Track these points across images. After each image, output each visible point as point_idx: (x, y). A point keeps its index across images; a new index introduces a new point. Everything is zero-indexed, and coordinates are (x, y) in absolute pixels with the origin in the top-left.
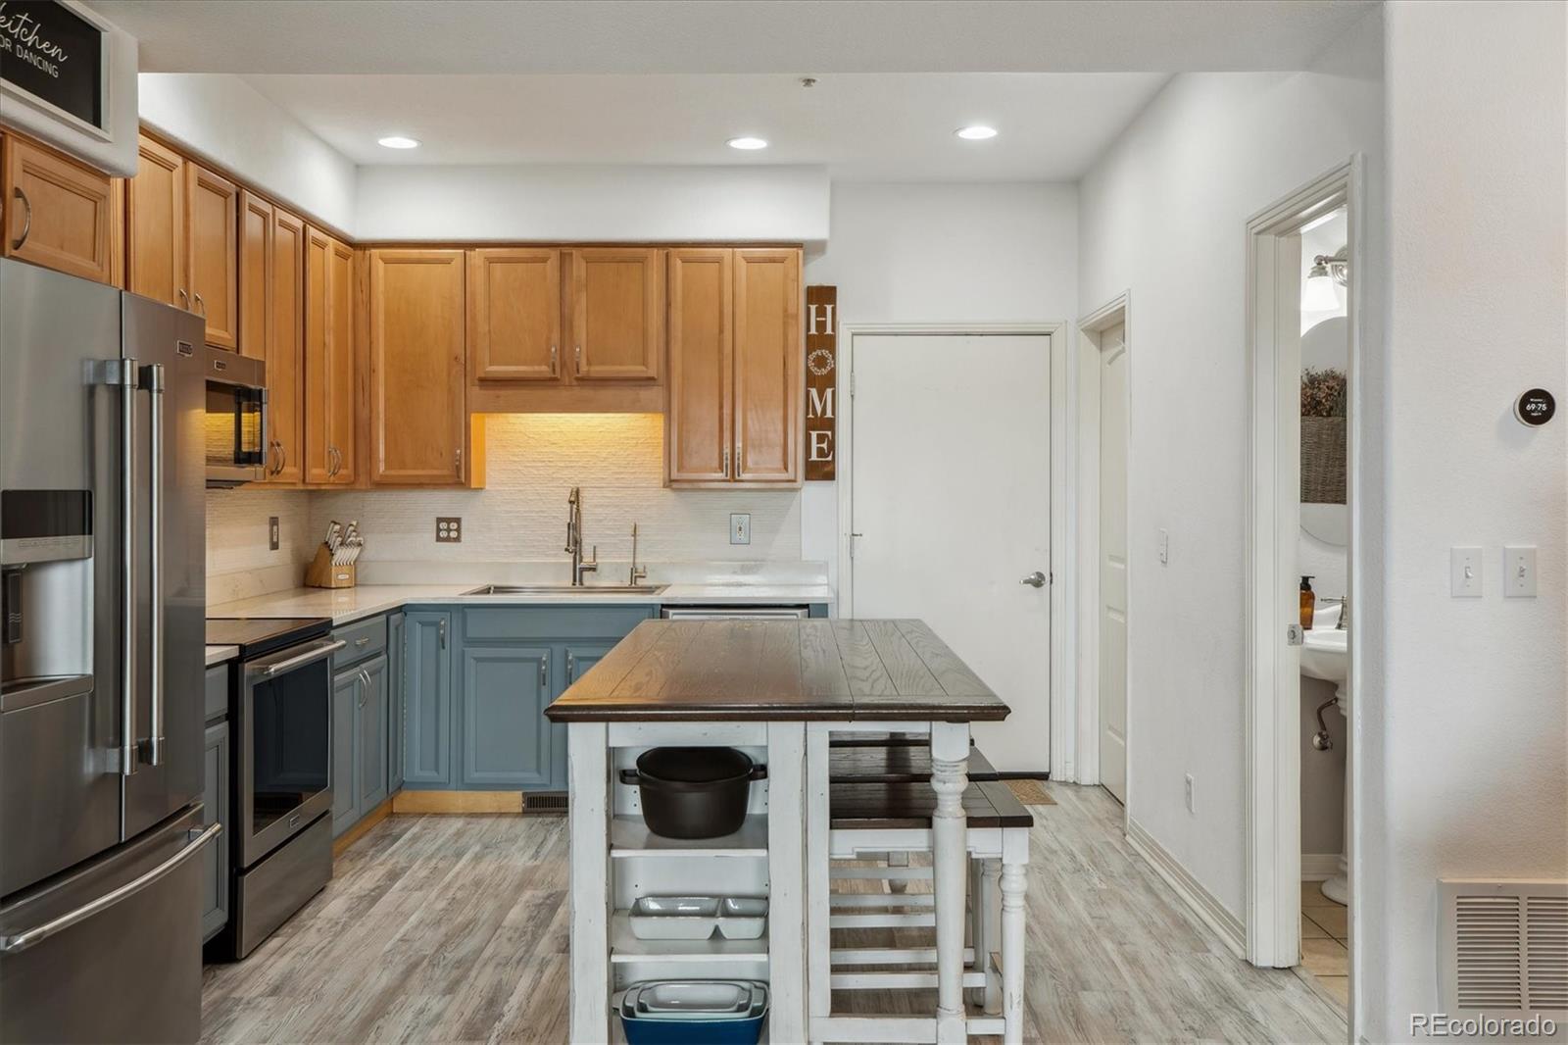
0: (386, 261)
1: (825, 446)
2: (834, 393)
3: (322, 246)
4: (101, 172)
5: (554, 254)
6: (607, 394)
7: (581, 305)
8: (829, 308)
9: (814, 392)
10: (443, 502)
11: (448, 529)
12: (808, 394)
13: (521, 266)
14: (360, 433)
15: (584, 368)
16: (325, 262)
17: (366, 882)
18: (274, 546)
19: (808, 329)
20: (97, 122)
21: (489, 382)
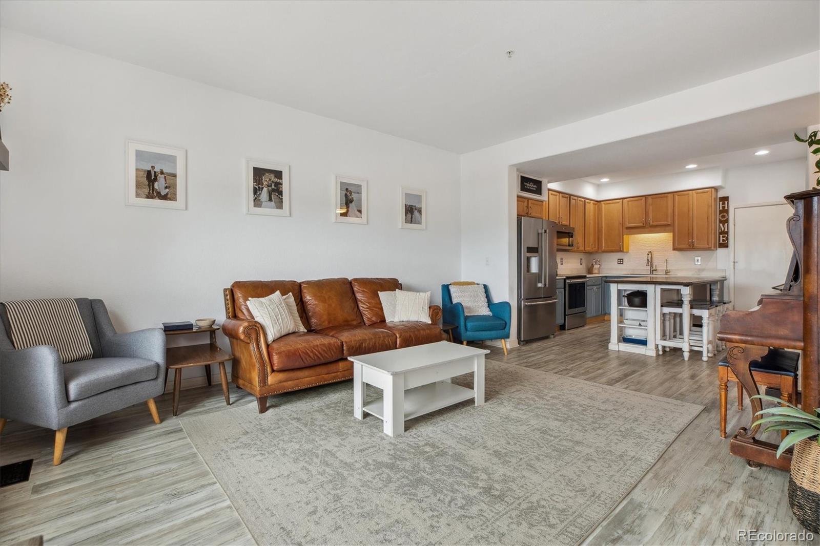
0: (605, 204)
1: (725, 239)
2: (728, 225)
3: (590, 203)
4: (542, 202)
5: (644, 198)
6: (657, 229)
7: (650, 209)
8: (726, 202)
9: (721, 225)
10: (619, 255)
11: (621, 261)
12: (719, 225)
13: (636, 202)
14: (599, 240)
15: (651, 223)
16: (590, 207)
17: (591, 327)
18: (581, 264)
19: (719, 208)
20: (541, 195)
21: (628, 228)
